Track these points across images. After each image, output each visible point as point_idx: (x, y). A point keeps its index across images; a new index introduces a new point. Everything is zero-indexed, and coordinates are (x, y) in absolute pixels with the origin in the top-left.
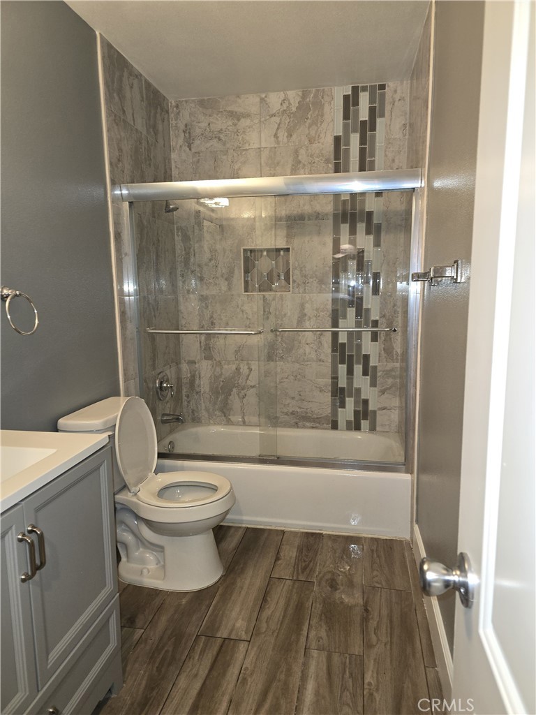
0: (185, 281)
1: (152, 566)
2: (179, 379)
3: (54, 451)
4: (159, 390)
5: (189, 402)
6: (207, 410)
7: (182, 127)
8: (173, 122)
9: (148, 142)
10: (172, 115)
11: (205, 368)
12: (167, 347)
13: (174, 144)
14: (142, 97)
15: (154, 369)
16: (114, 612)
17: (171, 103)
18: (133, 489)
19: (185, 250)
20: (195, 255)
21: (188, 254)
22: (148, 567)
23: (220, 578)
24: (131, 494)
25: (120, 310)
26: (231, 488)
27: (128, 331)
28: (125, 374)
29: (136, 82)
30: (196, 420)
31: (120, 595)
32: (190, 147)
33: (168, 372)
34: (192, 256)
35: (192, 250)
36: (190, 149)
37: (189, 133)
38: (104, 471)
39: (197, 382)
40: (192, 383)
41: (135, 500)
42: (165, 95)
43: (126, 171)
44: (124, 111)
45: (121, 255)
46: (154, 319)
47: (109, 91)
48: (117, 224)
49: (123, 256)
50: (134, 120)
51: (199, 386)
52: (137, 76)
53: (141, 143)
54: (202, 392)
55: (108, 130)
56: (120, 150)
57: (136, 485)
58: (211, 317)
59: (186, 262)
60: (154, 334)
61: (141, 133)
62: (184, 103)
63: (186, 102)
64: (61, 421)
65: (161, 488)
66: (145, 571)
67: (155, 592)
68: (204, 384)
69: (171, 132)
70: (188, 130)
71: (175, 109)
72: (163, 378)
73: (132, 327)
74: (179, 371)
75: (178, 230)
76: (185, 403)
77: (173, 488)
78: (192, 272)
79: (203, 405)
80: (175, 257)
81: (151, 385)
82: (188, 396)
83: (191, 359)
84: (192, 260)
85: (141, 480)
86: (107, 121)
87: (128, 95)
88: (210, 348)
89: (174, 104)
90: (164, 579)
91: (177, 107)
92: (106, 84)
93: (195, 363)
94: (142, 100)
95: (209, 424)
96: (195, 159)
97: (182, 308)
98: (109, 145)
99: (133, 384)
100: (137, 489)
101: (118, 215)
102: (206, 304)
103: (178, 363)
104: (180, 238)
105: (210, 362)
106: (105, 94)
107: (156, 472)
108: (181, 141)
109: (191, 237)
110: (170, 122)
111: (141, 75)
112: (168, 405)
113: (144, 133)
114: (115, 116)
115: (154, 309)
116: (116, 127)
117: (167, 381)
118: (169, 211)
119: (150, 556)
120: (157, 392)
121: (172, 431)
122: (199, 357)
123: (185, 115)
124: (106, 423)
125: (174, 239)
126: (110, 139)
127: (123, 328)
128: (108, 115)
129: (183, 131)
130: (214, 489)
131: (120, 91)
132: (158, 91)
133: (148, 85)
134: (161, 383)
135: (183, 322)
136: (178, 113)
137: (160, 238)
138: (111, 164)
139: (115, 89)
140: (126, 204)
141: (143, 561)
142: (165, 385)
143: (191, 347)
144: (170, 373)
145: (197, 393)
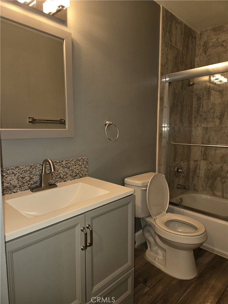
0: (196, 120)
1: (161, 257)
2: (188, 169)
3: (108, 192)
4: (177, 173)
5: (193, 180)
6: (202, 186)
7: (202, 44)
8: (198, 43)
9: (183, 54)
10: (197, 39)
11: (203, 165)
12: (183, 152)
13: (198, 53)
14: (182, 33)
15: (175, 162)
16: (131, 276)
17: (198, 33)
18: (154, 217)
19: (198, 105)
20: (203, 107)
21: (199, 107)
22: (158, 257)
23: (195, 278)
24: (153, 219)
25: (159, 133)
26: (206, 231)
27: (162, 143)
28: (159, 163)
29: (179, 26)
30: (196, 190)
31: (135, 269)
32: (205, 53)
33: (182, 164)
34: (201, 108)
35: (201, 105)
36: (206, 54)
37: (206, 46)
38: (130, 206)
39: (198, 171)
40: (195, 172)
41: (154, 223)
42: (195, 30)
43: (169, 68)
44: (171, 41)
45: (163, 107)
46: (177, 138)
47: (164, 32)
48: (162, 93)
49: (164, 108)
50: (176, 44)
51: (199, 173)
52: (180, 23)
53: (178, 55)
54: (200, 176)
55: (162, 50)
56: (167, 59)
57: (156, 216)
58: (209, 138)
59: (198, 111)
60: (177, 145)
61: (179, 50)
62: (205, 32)
63: (206, 31)
64: (126, 179)
65: (167, 220)
66: (157, 258)
67: (159, 271)
68: (202, 173)
69: (196, 48)
70: (205, 45)
71: (200, 36)
72: (179, 166)
73: (164, 141)
74: (189, 165)
75: (195, 95)
76: (191, 181)
77: (174, 222)
78: (200, 116)
79: (200, 183)
80: (192, 108)
81: (172, 169)
82: (192, 178)
83: (196, 159)
84: (201, 110)
85: (158, 214)
86: (162, 46)
87: (174, 32)
88: (206, 154)
89: (199, 33)
90: (164, 266)
91: (201, 34)
92: (163, 29)
93: (198, 161)
94: (182, 34)
95: (203, 193)
96: (207, 59)
97: (193, 133)
98: (162, 57)
99: (163, 168)
100: (156, 218)
101: (163, 89)
102: (206, 132)
103: (189, 160)
104: (196, 99)
105: (206, 161)
106: (162, 33)
107: (167, 212)
108: (201, 51)
109: (201, 98)
110: (197, 43)
111: (182, 22)
112: (181, 180)
113: (181, 49)
114: (166, 43)
115: (177, 134)
116: (166, 48)
117: (181, 169)
118: (190, 86)
119: (160, 252)
120: (176, 173)
121: (182, 193)
122: (200, 159)
123: (205, 38)
124: (143, 183)
125: (192, 100)
126: (162, 54)
127: (160, 141)
128: (163, 43)
129: (203, 46)
130: (196, 228)
131: (170, 32)
132: (191, 29)
133: (186, 26)
134: (178, 169)
135: (193, 141)
136: (201, 38)
137: (184, 100)
138: (162, 65)
139: (168, 30)
140: (167, 84)
141: (157, 253)
142: (180, 170)
143: (196, 153)
144: (184, 165)
145: (197, 177)
